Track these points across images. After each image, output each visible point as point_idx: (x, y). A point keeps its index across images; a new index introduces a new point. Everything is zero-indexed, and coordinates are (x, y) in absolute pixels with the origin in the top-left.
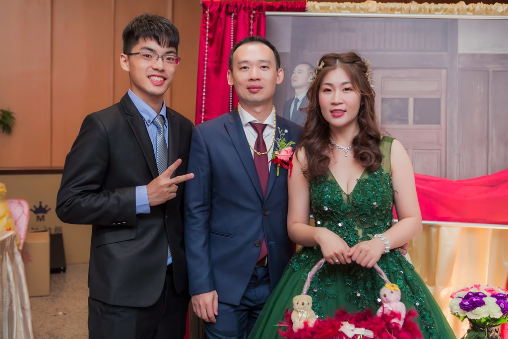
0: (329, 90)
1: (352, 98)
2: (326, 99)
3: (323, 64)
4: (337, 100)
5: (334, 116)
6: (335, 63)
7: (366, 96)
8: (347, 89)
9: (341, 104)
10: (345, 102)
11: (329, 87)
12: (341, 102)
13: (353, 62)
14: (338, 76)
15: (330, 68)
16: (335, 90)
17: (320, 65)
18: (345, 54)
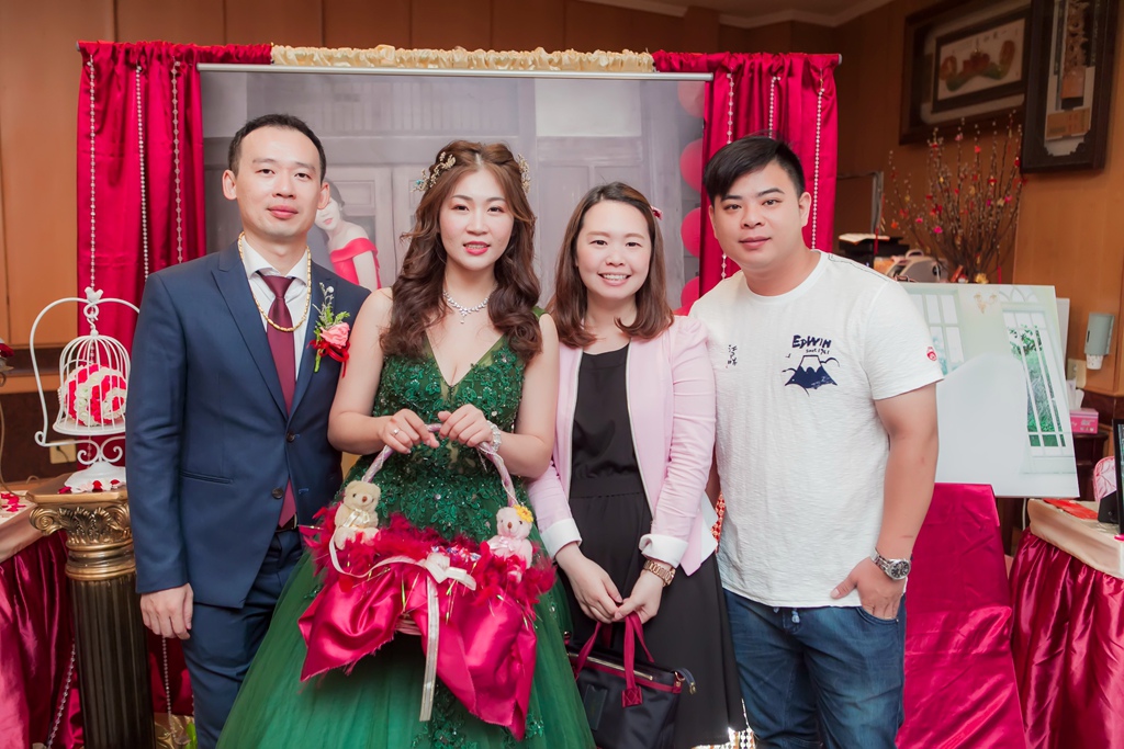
0: (462, 208)
1: (501, 225)
2: (454, 223)
3: (451, 161)
4: (478, 227)
5: (471, 253)
6: (474, 159)
7: (525, 223)
8: (493, 209)
9: (485, 233)
10: (490, 231)
11: (462, 202)
12: (485, 230)
13: (503, 163)
14: (480, 185)
15: (467, 168)
16: (474, 208)
17: (445, 161)
18: (491, 147)
